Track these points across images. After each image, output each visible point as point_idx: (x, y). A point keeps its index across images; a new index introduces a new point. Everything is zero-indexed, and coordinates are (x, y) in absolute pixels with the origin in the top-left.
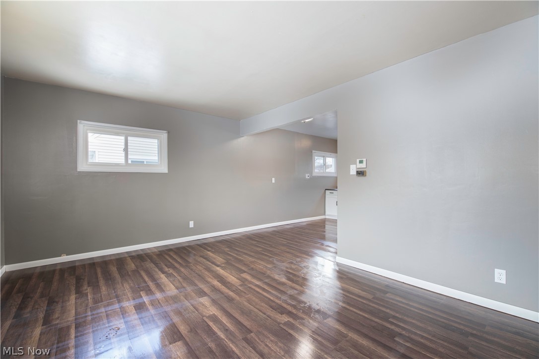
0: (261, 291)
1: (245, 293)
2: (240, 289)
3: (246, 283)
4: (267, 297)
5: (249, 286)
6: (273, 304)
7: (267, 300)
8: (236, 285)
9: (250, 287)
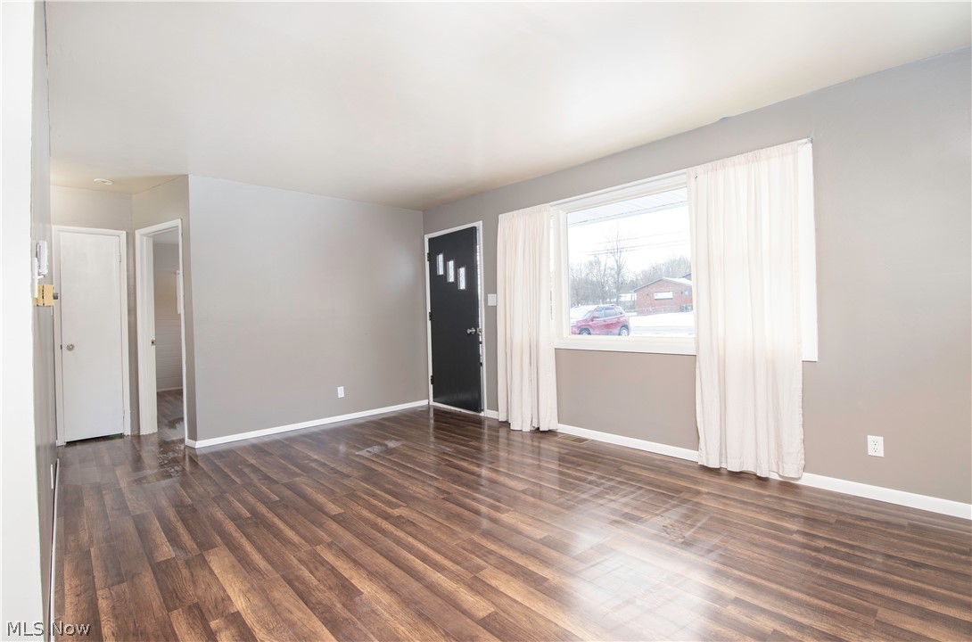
0: (431, 553)
1: (464, 549)
2: (478, 556)
3: (468, 576)
4: (420, 540)
5: (459, 568)
6: (409, 529)
7: (420, 536)
8: (490, 567)
9: (458, 563)
